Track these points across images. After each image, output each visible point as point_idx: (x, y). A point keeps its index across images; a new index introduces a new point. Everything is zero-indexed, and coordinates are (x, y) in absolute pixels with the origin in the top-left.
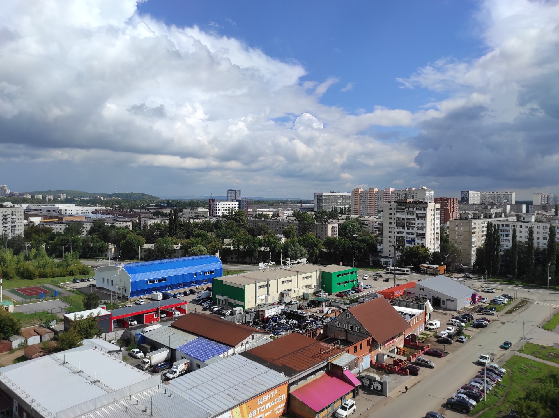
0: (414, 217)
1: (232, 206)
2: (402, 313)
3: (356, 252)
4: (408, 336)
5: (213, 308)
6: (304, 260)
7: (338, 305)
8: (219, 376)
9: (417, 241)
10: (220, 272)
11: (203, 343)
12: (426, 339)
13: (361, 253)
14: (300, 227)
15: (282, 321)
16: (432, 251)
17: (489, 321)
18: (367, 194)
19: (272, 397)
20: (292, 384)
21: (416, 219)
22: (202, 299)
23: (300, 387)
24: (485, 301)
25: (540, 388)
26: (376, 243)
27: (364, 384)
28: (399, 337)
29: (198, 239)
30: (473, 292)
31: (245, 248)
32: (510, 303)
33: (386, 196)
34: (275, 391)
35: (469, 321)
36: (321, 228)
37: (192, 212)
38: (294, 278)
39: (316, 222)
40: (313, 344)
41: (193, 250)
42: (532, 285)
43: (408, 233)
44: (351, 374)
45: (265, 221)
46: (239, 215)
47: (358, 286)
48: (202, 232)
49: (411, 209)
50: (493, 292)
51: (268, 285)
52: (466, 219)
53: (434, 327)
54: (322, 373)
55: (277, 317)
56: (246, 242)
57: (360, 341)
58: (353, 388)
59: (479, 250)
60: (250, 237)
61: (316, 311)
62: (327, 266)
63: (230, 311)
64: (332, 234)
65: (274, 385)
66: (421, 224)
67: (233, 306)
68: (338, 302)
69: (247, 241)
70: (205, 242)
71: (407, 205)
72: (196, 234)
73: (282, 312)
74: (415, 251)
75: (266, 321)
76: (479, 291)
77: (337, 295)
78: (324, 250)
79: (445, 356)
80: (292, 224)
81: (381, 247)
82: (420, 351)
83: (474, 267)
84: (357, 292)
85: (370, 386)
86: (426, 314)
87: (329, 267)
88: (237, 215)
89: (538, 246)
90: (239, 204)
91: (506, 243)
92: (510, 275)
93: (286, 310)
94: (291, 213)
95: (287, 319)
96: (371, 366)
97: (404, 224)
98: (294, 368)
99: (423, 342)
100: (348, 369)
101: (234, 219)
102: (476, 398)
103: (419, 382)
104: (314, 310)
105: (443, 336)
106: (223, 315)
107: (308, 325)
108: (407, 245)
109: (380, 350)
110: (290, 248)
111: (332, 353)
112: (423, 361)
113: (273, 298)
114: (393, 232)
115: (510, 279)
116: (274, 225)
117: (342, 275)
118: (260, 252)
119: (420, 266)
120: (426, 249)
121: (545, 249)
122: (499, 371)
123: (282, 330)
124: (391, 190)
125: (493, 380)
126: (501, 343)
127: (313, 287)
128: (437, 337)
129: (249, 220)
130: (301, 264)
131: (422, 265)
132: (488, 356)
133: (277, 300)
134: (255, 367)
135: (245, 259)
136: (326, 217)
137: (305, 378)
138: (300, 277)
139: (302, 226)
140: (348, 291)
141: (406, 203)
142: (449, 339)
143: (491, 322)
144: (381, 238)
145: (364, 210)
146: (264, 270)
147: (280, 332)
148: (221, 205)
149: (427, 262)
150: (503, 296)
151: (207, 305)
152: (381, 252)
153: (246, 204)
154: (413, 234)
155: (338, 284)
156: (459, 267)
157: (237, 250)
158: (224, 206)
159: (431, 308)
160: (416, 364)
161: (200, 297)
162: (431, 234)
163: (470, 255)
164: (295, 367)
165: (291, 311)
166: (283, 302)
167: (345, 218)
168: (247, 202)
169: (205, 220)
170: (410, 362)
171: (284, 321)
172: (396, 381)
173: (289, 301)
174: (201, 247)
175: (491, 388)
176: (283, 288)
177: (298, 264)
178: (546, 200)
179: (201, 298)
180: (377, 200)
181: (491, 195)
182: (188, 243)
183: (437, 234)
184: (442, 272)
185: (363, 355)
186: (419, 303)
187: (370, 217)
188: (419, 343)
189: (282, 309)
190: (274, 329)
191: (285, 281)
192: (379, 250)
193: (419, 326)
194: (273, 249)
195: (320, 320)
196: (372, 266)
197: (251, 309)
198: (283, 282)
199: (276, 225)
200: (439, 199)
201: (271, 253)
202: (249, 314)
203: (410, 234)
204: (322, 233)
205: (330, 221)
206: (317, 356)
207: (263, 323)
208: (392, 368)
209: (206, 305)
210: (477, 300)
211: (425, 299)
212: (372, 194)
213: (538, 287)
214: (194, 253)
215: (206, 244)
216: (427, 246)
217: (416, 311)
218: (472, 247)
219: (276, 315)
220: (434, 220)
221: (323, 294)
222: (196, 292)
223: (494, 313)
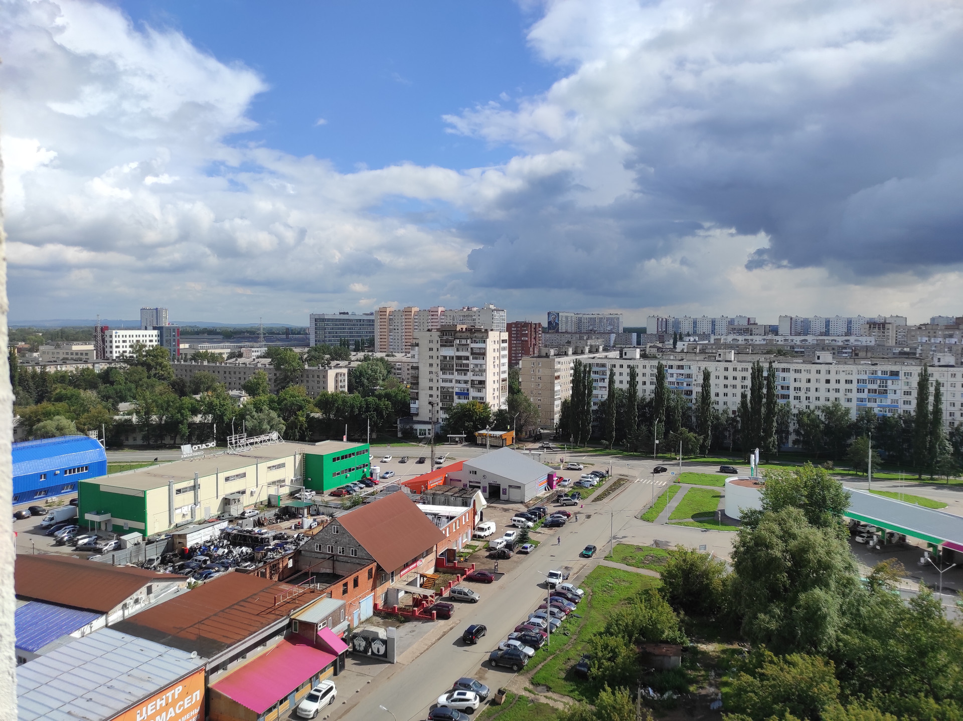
0: (468, 354)
1: (144, 339)
2: (435, 515)
3: (373, 417)
4: (442, 554)
5: (78, 540)
6: (275, 435)
7: (331, 510)
8: (55, 678)
9: (473, 393)
10: (100, 468)
11: (37, 613)
12: (471, 554)
13: (382, 417)
14: (278, 375)
15: (220, 551)
16: (495, 409)
17: (568, 516)
18: (400, 317)
19: (170, 700)
20: (215, 670)
21: (471, 358)
22: (57, 523)
23: (232, 672)
24: (566, 483)
25: (624, 613)
26: (408, 398)
27: (357, 647)
28: (427, 557)
29: (60, 404)
30: (550, 470)
31: (161, 419)
32: (601, 483)
33: (432, 321)
34: (177, 689)
35: (540, 518)
36: (316, 376)
37: (58, 350)
38: (250, 470)
39: (306, 367)
40: (266, 588)
41: (44, 427)
42: (635, 453)
43: (458, 382)
44: (333, 635)
45: (209, 367)
46: (155, 356)
47: (371, 474)
48: (70, 390)
49: (464, 342)
50: (579, 469)
51: (197, 487)
52: (547, 356)
53: (487, 533)
54: (279, 639)
55: (212, 545)
56: (164, 408)
57: (355, 573)
58: (334, 658)
59: (564, 404)
60: (173, 396)
61: (289, 526)
62: (317, 444)
63: (115, 543)
64: (336, 387)
65: (174, 677)
66: (479, 366)
67: (120, 531)
68: (331, 507)
69: (165, 405)
70: (74, 411)
71: (457, 335)
72: (57, 394)
73: (221, 534)
74: (469, 410)
75: (188, 554)
76: (559, 469)
77: (333, 494)
78: (317, 415)
79: (497, 579)
80: (262, 371)
81: (416, 406)
82: (458, 577)
83: (556, 430)
84: (368, 486)
85: (366, 650)
86: (475, 513)
87: (321, 445)
88: (150, 356)
89: (644, 396)
90: (161, 336)
91: (601, 393)
92: (605, 442)
93: (229, 531)
94: (264, 349)
95: (231, 547)
96: (374, 612)
97: (453, 366)
98: (219, 640)
99: (466, 560)
100: (327, 626)
101: (143, 364)
102: (534, 644)
103: (451, 629)
104: (286, 526)
105: (497, 548)
106: (99, 551)
107: (269, 553)
108: (457, 401)
109: (390, 585)
110: (249, 415)
111: (298, 602)
112: (460, 593)
113: (207, 510)
114: (435, 380)
115: (607, 447)
116: (227, 373)
117: (343, 458)
118: (191, 425)
119: (476, 434)
120: (486, 406)
121: (652, 400)
122: (573, 594)
123: (217, 569)
124: (440, 309)
125: (562, 610)
126: (582, 549)
127: (288, 482)
128: (489, 549)
129: (177, 365)
130: (269, 443)
131: (479, 432)
132: (559, 573)
133: (215, 511)
134: (138, 649)
135: (162, 439)
136: (327, 356)
137: (242, 654)
138: (263, 466)
139: (280, 374)
140: (352, 485)
141: (456, 332)
142: (506, 550)
143: (572, 516)
144: (416, 391)
145: (397, 344)
146: (191, 459)
147: (213, 573)
148: (121, 336)
149: (488, 427)
150: (592, 474)
151: (66, 534)
152: (417, 415)
153: (174, 336)
154: (466, 382)
155: (334, 475)
156: (535, 432)
157: (145, 424)
158: (128, 339)
159: (484, 502)
160: (451, 599)
161: (52, 519)
162: (494, 381)
163: (552, 412)
164: (224, 636)
165: (239, 531)
166: (226, 516)
167: (362, 357)
168: (176, 330)
169: (81, 366)
170: (441, 597)
171: (224, 552)
172: (413, 633)
173: (241, 512)
174: (63, 421)
175: (558, 623)
176: (228, 489)
177: (263, 444)
178: (664, 325)
179: (53, 522)
180: (417, 327)
181: (591, 318)
182: (36, 413)
183: (503, 380)
184: (509, 442)
185: (360, 596)
186: (464, 496)
187: (406, 355)
188: (459, 562)
189: (223, 528)
190: (201, 568)
191: (231, 477)
192: (412, 411)
193: (461, 535)
194: (219, 419)
195: (291, 543)
196: (401, 438)
197: (159, 535)
198: (227, 479)
199: (232, 373)
200: (514, 326)
201: (215, 425)
202: (155, 543)
203: (463, 382)
204: (318, 385)
205: (334, 363)
206: (270, 610)
207: (182, 558)
208: (409, 612)
209: (64, 535)
210: (555, 483)
211: (475, 487)
212: (409, 317)
213: (641, 456)
214: (47, 433)
215: (78, 415)
216: (488, 401)
217: (458, 511)
218: (555, 400)
219: (209, 542)
220: (499, 358)
221: (307, 494)
222: (44, 510)
223: (577, 501)
